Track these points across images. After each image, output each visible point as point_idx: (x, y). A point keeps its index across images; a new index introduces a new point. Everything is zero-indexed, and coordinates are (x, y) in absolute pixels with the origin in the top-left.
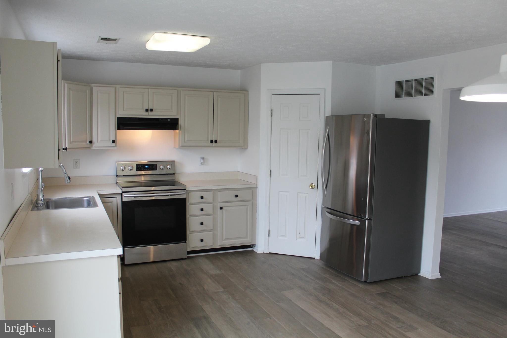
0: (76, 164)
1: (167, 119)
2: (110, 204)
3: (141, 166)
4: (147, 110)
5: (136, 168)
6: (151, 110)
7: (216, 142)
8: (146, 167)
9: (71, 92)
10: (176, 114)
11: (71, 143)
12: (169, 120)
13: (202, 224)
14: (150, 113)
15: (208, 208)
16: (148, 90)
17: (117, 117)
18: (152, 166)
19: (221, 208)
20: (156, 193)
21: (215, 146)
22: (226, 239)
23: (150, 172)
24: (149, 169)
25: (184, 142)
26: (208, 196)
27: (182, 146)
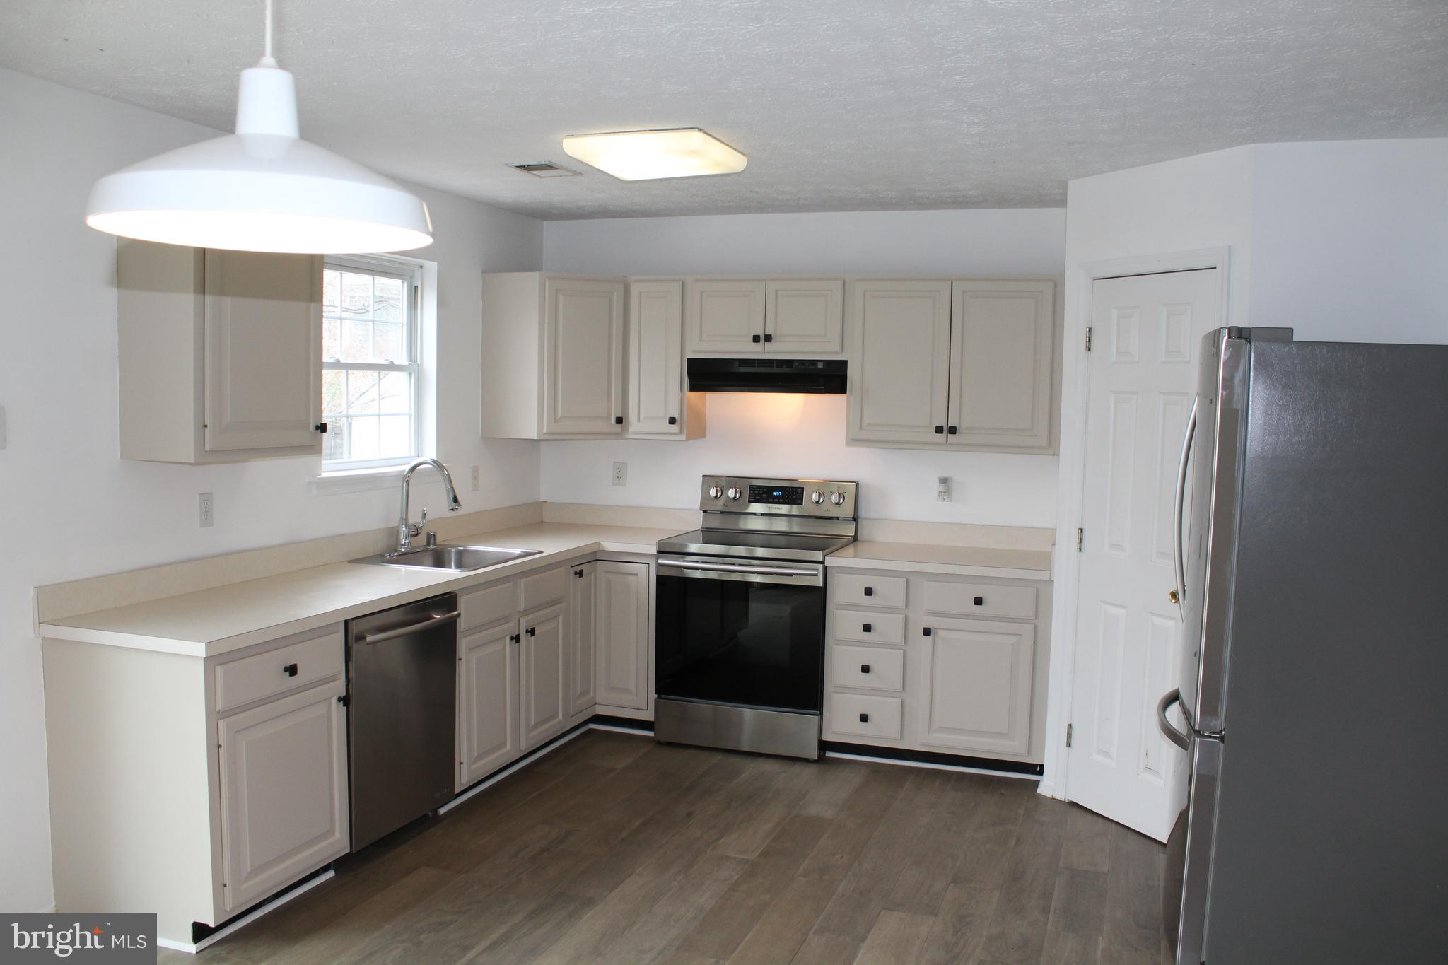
0: (620, 474)
1: (814, 362)
2: (632, 578)
3: (763, 491)
4: (756, 339)
5: (749, 496)
6: (768, 338)
7: (953, 430)
8: (775, 494)
9: (561, 298)
10: (838, 349)
11: (555, 421)
12: (820, 365)
13: (865, 669)
14: (769, 346)
15: (888, 626)
16: (763, 284)
17: (688, 359)
18: (792, 494)
19: (927, 632)
20: (740, 565)
21: (952, 444)
22: (942, 729)
23: (784, 509)
24: (781, 500)
25: (861, 428)
26: (890, 591)
27: (852, 440)
